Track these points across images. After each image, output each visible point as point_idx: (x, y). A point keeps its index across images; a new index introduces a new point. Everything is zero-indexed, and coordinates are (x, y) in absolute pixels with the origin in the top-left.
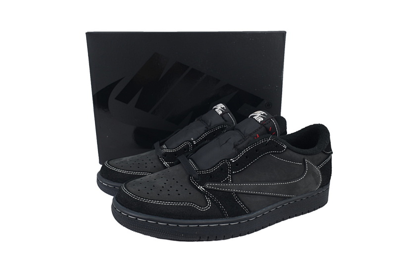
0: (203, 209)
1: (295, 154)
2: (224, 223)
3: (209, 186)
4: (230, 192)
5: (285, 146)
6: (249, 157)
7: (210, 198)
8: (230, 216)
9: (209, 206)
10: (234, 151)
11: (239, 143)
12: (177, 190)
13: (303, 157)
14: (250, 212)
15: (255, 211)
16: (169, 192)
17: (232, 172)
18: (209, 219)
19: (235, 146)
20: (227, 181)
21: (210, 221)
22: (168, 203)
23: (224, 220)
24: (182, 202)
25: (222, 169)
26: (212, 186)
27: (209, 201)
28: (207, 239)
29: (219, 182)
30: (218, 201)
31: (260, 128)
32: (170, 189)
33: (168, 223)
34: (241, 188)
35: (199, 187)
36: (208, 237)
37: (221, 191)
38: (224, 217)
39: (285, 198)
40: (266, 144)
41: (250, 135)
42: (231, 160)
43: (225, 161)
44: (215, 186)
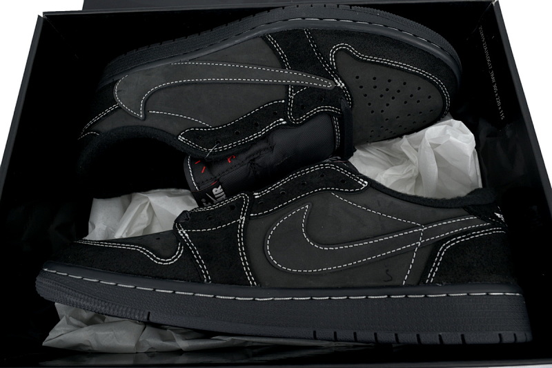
0: (344, 45)
2: (313, 21)
3: (327, 84)
5: (181, 138)
6: (253, 124)
7: (329, 63)
8: (302, 31)
9: (334, 50)
14: (265, 36)
17: (287, 102)
18: (336, 30)
20: (296, 87)
21: (336, 27)
23: (311, 25)
27: (332, 58)
29: (312, 89)
30: (317, 56)
34: (274, 76)
35: (343, 84)
38: (314, 32)
42: (284, 123)
43: (296, 121)
44: (319, 82)
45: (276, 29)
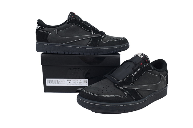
0: (125, 98)
1: (157, 71)
2: (134, 103)
3: (125, 87)
4: (134, 89)
5: (153, 68)
6: (140, 73)
7: (126, 92)
8: (136, 100)
9: (127, 96)
10: (132, 71)
11: (134, 67)
12: (110, 90)
13: (159, 73)
14: (143, 98)
15: (145, 98)
16: (107, 91)
17: (133, 80)
18: (128, 102)
19: (133, 69)
20: (132, 85)
21: (128, 103)
22: (109, 96)
23: (134, 102)
24: (115, 95)
25: (129, 79)
26: (126, 87)
27: (126, 94)
28: (127, 111)
29: (128, 85)
30: (130, 94)
31: (142, 60)
32: (107, 90)
33: (110, 105)
34: (138, 87)
35: (120, 88)
36: (128, 111)
37: (130, 89)
38: (134, 101)
39: (154, 91)
40: (146, 67)
41: (138, 63)
42: (132, 75)
43: (130, 76)
44: (127, 87)
45: (142, 100)
